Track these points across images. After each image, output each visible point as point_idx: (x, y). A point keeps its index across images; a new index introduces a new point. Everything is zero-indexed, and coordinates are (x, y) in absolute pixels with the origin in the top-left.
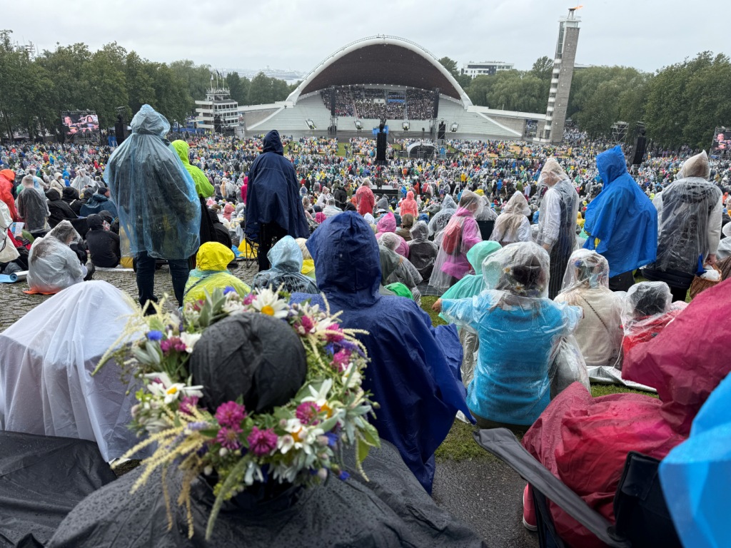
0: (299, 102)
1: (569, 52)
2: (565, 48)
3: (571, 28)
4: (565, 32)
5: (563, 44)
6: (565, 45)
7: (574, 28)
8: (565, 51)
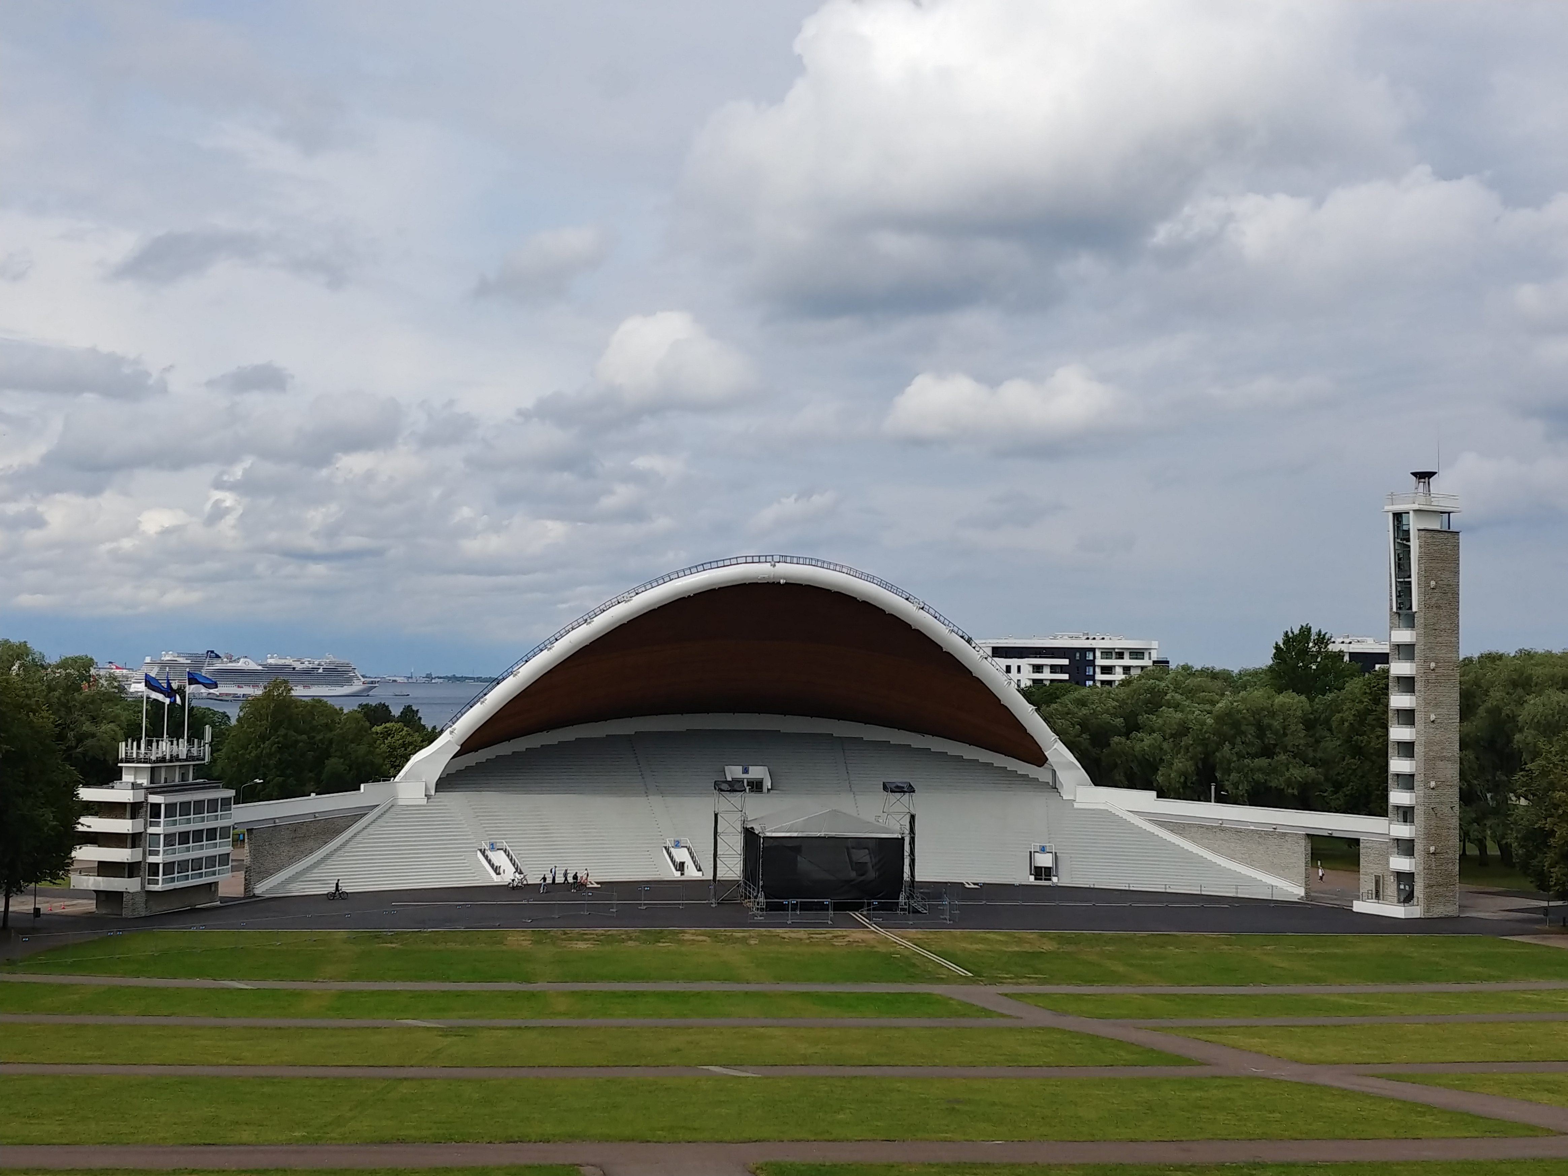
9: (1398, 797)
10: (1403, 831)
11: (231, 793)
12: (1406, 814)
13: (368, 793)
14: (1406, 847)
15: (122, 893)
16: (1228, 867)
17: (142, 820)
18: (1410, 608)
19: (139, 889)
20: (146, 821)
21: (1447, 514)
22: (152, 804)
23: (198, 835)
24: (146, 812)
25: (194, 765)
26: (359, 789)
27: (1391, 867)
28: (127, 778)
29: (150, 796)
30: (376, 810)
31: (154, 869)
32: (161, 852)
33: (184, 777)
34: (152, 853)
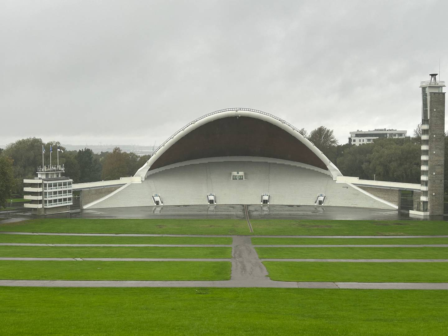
0: (148, 177)
1: (437, 117)
2: (431, 113)
3: (435, 93)
4: (429, 98)
5: (428, 109)
6: (430, 110)
7: (439, 93)
8: (431, 116)
9: (423, 178)
10: (424, 188)
11: (71, 180)
12: (426, 183)
13: (123, 180)
14: (425, 193)
15: (37, 208)
16: (378, 200)
17: (42, 188)
18: (428, 118)
19: (42, 207)
20: (43, 188)
21: (441, 88)
22: (45, 184)
23: (60, 192)
24: (43, 186)
25: (61, 173)
26: (120, 179)
27: (421, 200)
28: (39, 176)
29: (44, 181)
30: (126, 185)
31: (46, 201)
32: (48, 197)
33: (58, 176)
34: (45, 197)
